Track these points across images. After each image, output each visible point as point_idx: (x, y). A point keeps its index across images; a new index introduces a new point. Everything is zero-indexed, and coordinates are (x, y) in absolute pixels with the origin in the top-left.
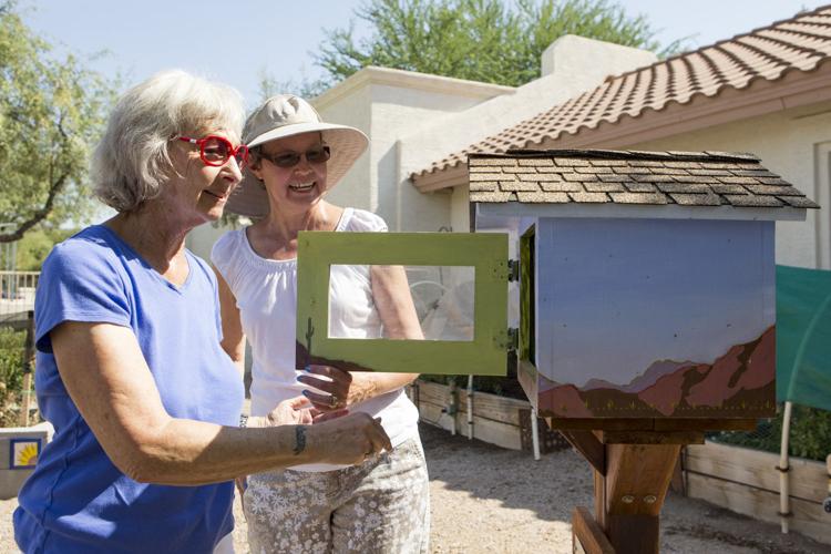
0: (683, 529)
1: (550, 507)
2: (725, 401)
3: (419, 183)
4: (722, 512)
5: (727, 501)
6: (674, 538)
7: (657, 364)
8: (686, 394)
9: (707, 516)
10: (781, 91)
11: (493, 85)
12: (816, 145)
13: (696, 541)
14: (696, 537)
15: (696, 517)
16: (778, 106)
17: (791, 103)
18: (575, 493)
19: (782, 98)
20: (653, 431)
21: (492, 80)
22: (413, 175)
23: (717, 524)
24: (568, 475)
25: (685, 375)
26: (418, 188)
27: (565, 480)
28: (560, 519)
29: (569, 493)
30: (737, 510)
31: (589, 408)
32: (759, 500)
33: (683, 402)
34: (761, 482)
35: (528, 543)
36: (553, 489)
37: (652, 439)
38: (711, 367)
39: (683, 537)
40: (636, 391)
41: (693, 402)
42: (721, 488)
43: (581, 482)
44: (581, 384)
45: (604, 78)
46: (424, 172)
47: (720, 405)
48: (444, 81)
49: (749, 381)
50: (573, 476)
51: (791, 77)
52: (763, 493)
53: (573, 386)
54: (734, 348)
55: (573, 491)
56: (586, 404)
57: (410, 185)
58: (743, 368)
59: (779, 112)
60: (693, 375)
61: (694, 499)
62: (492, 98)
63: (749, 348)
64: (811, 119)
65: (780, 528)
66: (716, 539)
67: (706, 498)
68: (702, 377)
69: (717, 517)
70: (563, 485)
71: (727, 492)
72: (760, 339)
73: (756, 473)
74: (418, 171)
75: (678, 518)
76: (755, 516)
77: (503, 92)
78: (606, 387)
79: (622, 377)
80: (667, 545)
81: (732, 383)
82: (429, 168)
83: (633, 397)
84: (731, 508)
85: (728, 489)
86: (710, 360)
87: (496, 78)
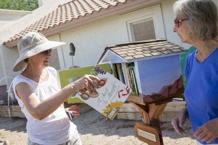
0: (120, 127)
1: (83, 131)
2: (176, 92)
3: (7, 45)
4: (127, 120)
5: (128, 117)
6: (119, 130)
7: (163, 87)
8: (169, 92)
9: (124, 122)
10: (117, 8)
11: (23, 11)
12: (126, 22)
13: (125, 129)
14: (124, 128)
15: (122, 123)
16: (116, 12)
17: (119, 12)
18: (87, 126)
19: (117, 10)
20: (164, 101)
21: (22, 9)
22: (4, 42)
23: (127, 124)
24: (83, 122)
25: (169, 88)
26: (7, 47)
27: (82, 123)
28: (88, 133)
29: (86, 126)
30: (131, 119)
31: (153, 99)
32: (136, 115)
33: (169, 94)
34: (136, 110)
35: (83, 141)
36: (81, 126)
37: (164, 103)
38: (173, 86)
39: (121, 129)
40: (160, 93)
41: (171, 93)
42: (126, 114)
43: (87, 122)
44: (150, 95)
45: (58, 6)
46: (8, 41)
47: (175, 93)
48: (9, 11)
49: (179, 87)
50: (84, 121)
51: (119, 5)
52: (136, 113)
53: (149, 95)
54: (176, 81)
55: (87, 125)
56: (152, 99)
57: (4, 46)
58: (178, 85)
59: (116, 14)
60: (170, 88)
61: (119, 119)
62: (25, 15)
63: (178, 80)
64: (124, 15)
65: (142, 120)
66: (129, 127)
67: (122, 118)
68: (171, 88)
69: (126, 122)
70: (83, 124)
71: (127, 115)
72: (180, 78)
73: (134, 109)
74: (6, 41)
75: (117, 125)
76: (135, 119)
77: (29, 13)
78: (155, 94)
79: (157, 91)
80: (118, 132)
81: (177, 88)
82: (10, 40)
83: (160, 95)
84: (129, 119)
85: (127, 114)
86: (172, 84)
87: (23, 8)
